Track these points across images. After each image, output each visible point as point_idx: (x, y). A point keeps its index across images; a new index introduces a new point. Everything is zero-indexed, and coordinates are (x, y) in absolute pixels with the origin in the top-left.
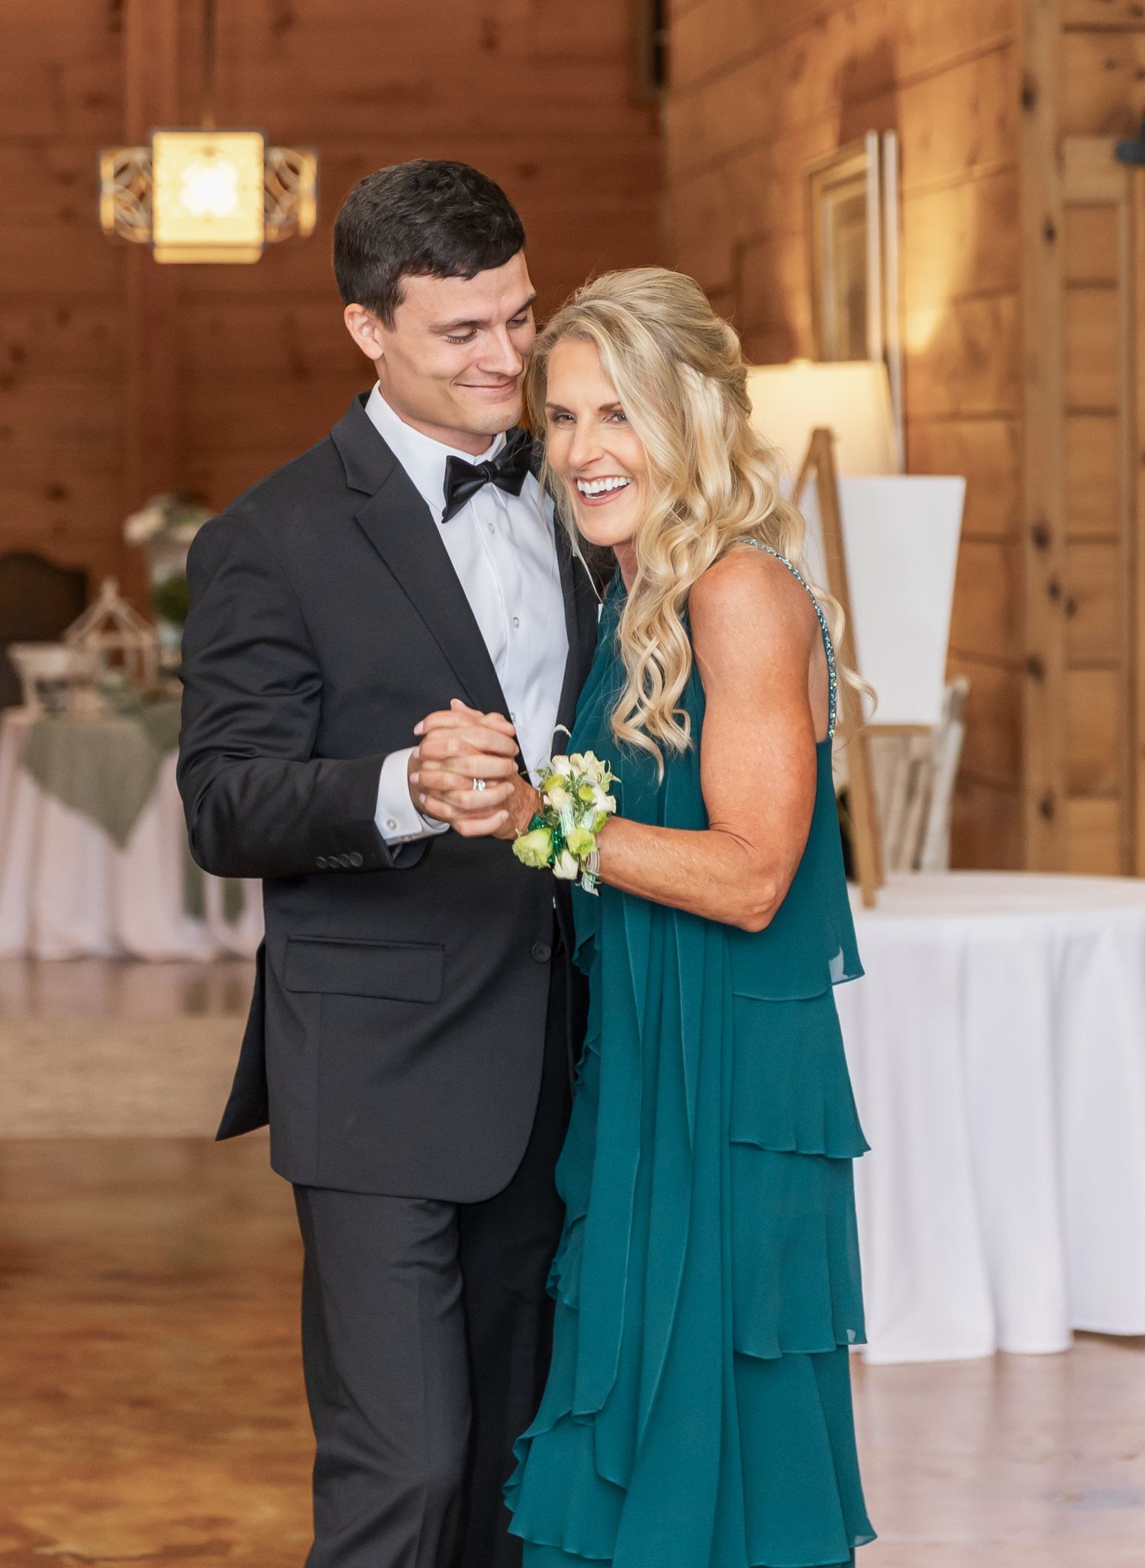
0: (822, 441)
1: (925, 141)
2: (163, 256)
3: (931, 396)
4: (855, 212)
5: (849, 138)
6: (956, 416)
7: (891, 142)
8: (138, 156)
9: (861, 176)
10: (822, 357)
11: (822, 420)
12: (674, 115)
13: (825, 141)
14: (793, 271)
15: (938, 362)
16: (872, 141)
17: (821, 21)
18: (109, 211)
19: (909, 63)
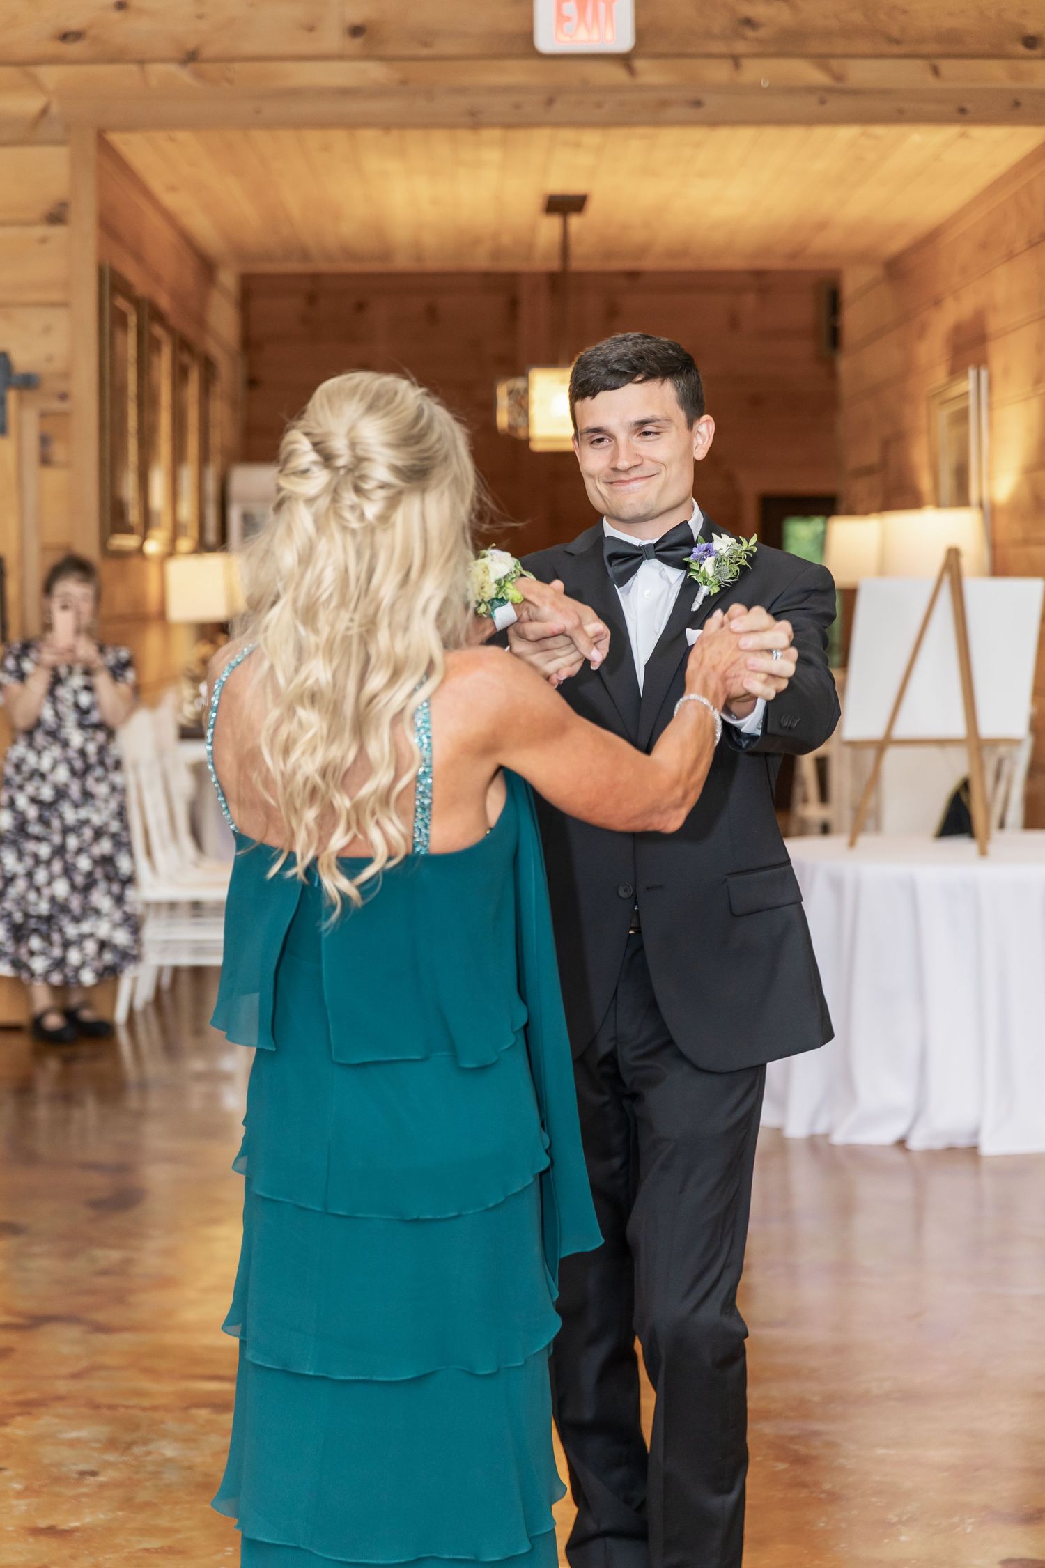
0: (953, 556)
1: (1006, 372)
2: (537, 446)
3: (1011, 529)
4: (961, 417)
5: (957, 371)
6: (1026, 542)
7: (984, 374)
8: (519, 384)
9: (966, 394)
10: (938, 505)
11: (954, 541)
12: (845, 365)
13: (940, 374)
14: (920, 455)
15: (1014, 507)
16: (972, 373)
17: (937, 302)
18: (503, 419)
19: (995, 323)
